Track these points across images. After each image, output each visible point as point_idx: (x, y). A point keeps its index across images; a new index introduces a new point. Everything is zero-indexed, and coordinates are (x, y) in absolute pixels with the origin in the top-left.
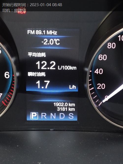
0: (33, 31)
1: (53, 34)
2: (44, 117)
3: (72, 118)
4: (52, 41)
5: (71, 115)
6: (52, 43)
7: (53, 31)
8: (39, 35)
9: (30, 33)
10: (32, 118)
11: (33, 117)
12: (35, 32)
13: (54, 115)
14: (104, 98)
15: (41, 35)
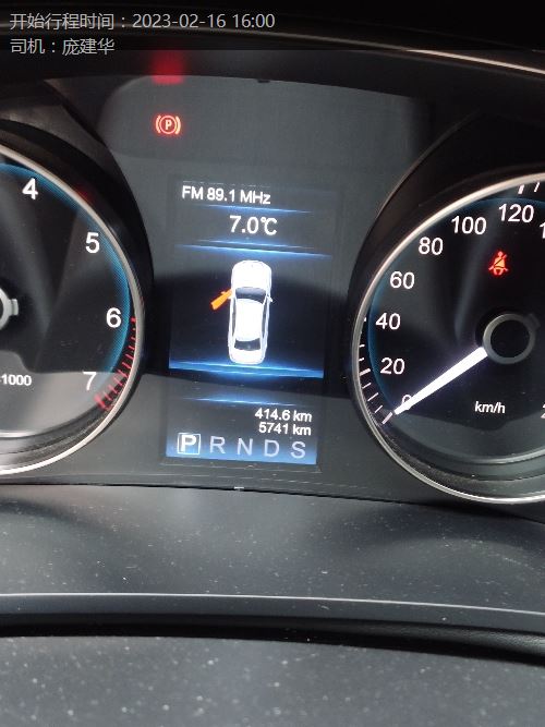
0: (197, 190)
1: (257, 201)
2: (218, 448)
3: (301, 455)
4: (253, 224)
5: (298, 446)
6: (253, 228)
7: (258, 194)
8: (215, 202)
9: (188, 196)
10: (183, 449)
11: (187, 447)
12: (205, 193)
13: (247, 444)
14: (398, 403)
15: (223, 202)
